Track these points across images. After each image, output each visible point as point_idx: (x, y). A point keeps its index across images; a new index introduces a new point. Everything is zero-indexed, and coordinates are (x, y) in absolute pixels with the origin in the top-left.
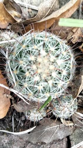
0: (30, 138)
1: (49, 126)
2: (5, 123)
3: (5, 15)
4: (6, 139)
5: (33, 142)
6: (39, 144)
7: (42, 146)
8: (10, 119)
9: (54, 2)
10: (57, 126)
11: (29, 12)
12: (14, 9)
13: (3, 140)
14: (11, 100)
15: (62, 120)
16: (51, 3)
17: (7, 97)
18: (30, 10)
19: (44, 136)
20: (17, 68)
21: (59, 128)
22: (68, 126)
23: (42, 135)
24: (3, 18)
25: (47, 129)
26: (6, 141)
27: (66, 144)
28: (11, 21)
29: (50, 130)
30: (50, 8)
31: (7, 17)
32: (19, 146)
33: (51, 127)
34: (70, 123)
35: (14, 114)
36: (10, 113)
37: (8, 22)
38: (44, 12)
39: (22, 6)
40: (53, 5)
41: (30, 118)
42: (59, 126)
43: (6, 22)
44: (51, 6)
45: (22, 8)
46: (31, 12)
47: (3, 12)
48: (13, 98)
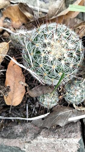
0: (44, 123)
1: (62, 111)
2: (20, 111)
3: (20, 16)
4: (20, 128)
5: (48, 127)
6: (53, 127)
7: (57, 130)
8: (25, 107)
9: (62, 5)
10: (70, 111)
11: (40, 15)
12: (27, 11)
13: (17, 130)
14: (26, 87)
15: (74, 105)
16: (59, 4)
17: (23, 85)
18: (41, 13)
19: (59, 119)
20: (34, 50)
21: (72, 113)
22: (81, 111)
23: (56, 119)
24: (18, 19)
25: (61, 113)
26: (20, 130)
27: (80, 127)
28: (25, 22)
29: (63, 114)
30: (58, 9)
31: (21, 18)
32: (33, 134)
33: (64, 112)
34: (82, 108)
35: (29, 101)
36: (25, 101)
37: (22, 23)
38: (54, 12)
39: (34, 10)
40: (60, 7)
41: (44, 103)
42: (72, 111)
43: (20, 23)
44: (59, 7)
45: (34, 12)
46: (42, 15)
47: (18, 14)
48: (28, 86)
